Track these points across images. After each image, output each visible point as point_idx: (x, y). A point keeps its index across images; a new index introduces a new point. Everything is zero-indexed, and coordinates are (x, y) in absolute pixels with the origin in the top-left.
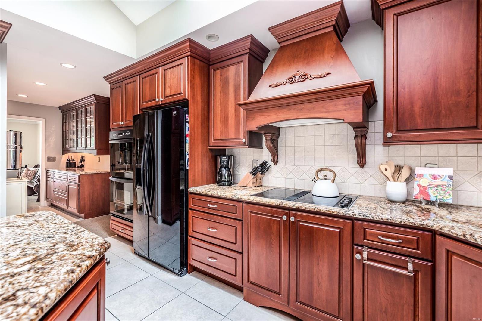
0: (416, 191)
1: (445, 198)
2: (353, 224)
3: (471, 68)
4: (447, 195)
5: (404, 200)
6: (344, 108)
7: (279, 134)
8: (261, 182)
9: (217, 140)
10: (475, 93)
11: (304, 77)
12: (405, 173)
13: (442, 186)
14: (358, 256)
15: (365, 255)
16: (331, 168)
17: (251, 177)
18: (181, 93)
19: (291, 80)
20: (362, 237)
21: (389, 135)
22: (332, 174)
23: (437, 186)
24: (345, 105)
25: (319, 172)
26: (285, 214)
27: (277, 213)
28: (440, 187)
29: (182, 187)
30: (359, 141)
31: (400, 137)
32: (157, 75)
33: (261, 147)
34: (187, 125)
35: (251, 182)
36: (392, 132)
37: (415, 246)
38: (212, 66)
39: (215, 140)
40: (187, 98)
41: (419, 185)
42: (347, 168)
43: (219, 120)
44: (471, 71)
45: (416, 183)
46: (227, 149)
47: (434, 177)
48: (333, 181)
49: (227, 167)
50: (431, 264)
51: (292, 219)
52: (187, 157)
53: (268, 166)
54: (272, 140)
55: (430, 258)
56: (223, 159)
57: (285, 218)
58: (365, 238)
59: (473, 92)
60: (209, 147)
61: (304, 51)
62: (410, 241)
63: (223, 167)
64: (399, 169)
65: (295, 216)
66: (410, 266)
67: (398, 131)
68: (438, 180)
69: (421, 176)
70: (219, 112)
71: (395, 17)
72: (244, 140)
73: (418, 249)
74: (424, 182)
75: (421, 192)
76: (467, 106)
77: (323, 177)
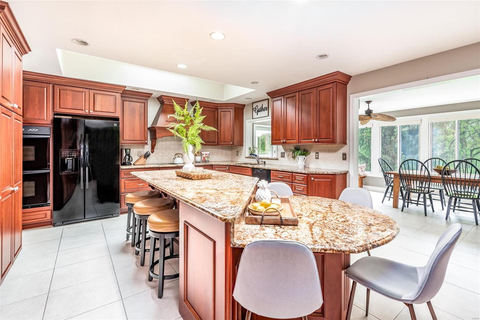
12: (199, 154)
18: (114, 112)
22: (181, 155)
28: (208, 157)
32: (84, 93)
39: (124, 140)
40: (119, 116)
48: (182, 158)
56: (127, 151)
72: (146, 142)
75: (204, 159)
77: (178, 157)
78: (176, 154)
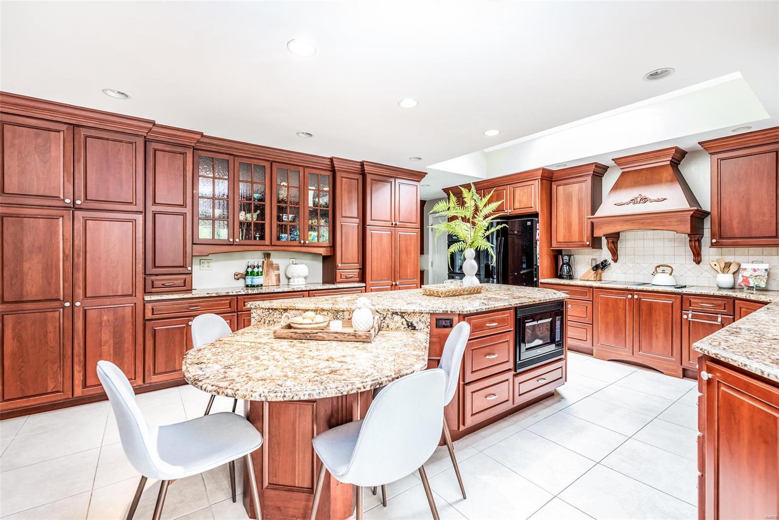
0: (740, 280)
1: (760, 284)
2: (682, 297)
3: (773, 199)
4: (762, 282)
5: (731, 287)
6: (677, 223)
7: (619, 237)
8: (601, 277)
9: (560, 242)
10: (775, 215)
11: (645, 200)
12: (733, 268)
13: (759, 276)
14: (685, 317)
15: (690, 316)
16: (669, 265)
17: (593, 272)
18: (532, 207)
19: (634, 201)
20: (688, 305)
21: (714, 241)
22: (670, 269)
23: (756, 276)
24: (677, 221)
25: (658, 268)
26: (631, 294)
27: (623, 294)
28: (758, 277)
29: (535, 279)
30: (693, 244)
31: (723, 242)
32: (505, 191)
33: (601, 248)
34: (538, 231)
35: (593, 277)
36: (716, 239)
37: (723, 308)
38: (555, 182)
39: (557, 242)
40: (537, 211)
41: (743, 276)
42: (685, 265)
43: (562, 226)
44: (773, 201)
45: (740, 275)
46: (564, 250)
47: (755, 270)
48: (671, 274)
49: (568, 264)
50: (732, 317)
51: (636, 297)
52: (538, 256)
53: (608, 263)
54: (613, 242)
55: (732, 314)
56: (564, 258)
57: (630, 296)
58: (690, 306)
59: (774, 214)
60: (552, 248)
61: (644, 178)
62: (720, 305)
63: (565, 264)
64: (728, 265)
65: (638, 295)
66: (719, 319)
67: (721, 238)
68: (757, 272)
69: (745, 269)
70: (562, 220)
71: (719, 160)
72: (588, 243)
73: (725, 309)
74: (746, 274)
75: (744, 281)
76: (770, 224)
77: (663, 271)
78: (659, 267)
